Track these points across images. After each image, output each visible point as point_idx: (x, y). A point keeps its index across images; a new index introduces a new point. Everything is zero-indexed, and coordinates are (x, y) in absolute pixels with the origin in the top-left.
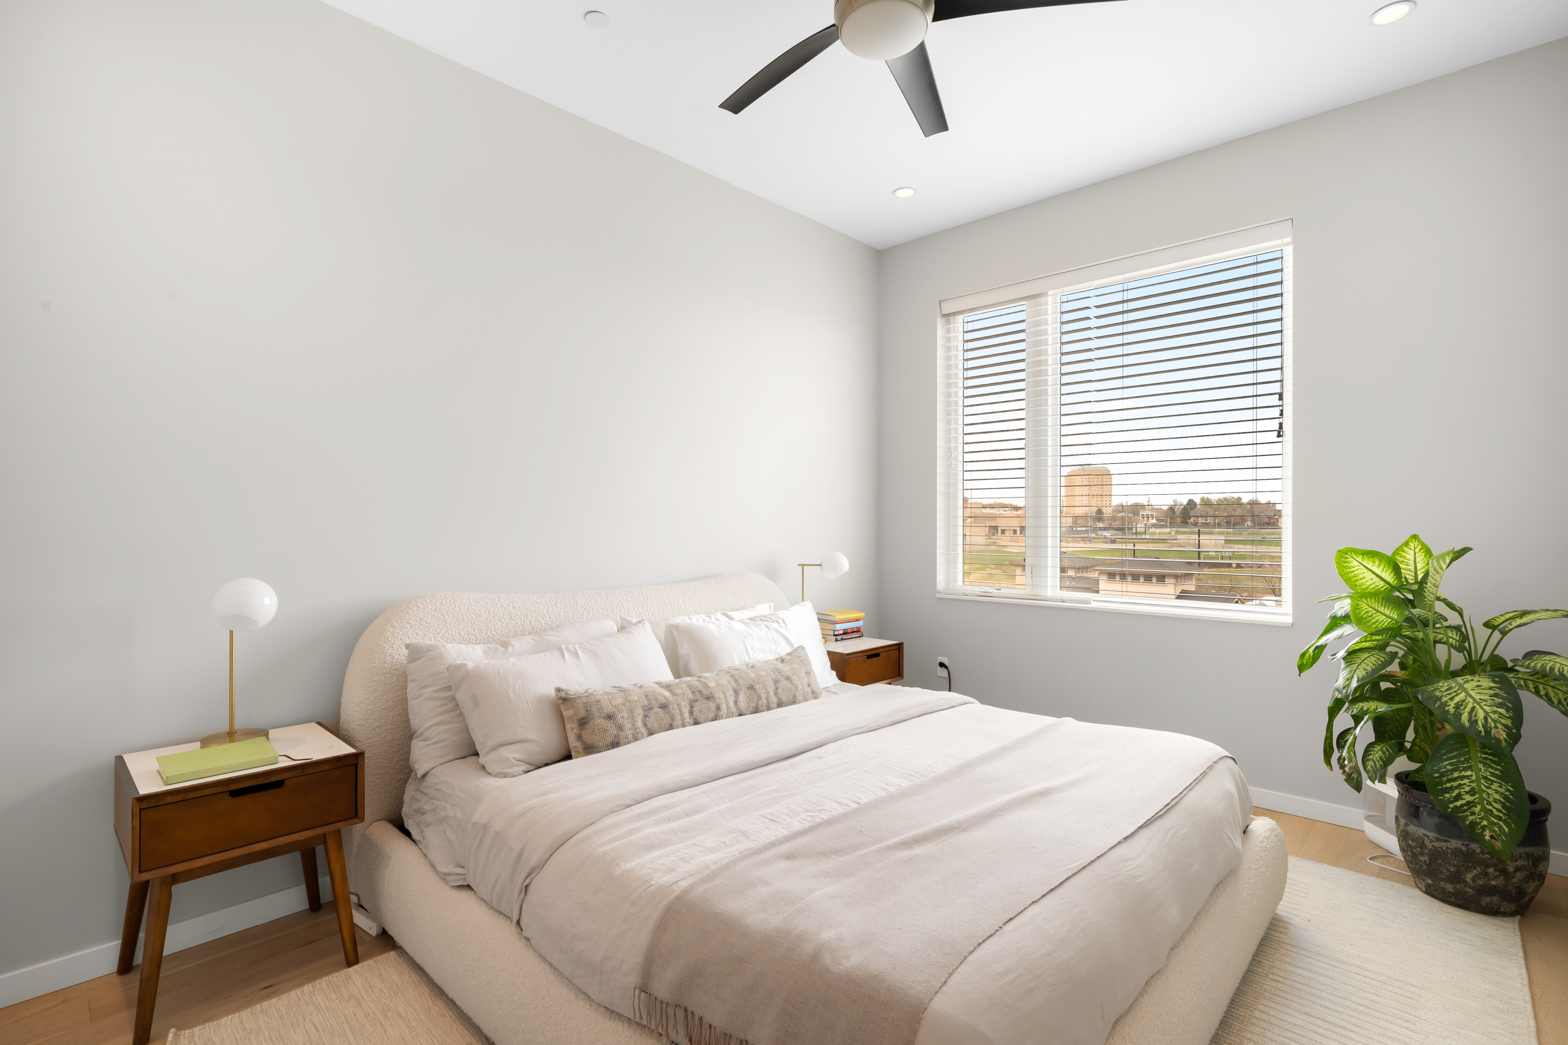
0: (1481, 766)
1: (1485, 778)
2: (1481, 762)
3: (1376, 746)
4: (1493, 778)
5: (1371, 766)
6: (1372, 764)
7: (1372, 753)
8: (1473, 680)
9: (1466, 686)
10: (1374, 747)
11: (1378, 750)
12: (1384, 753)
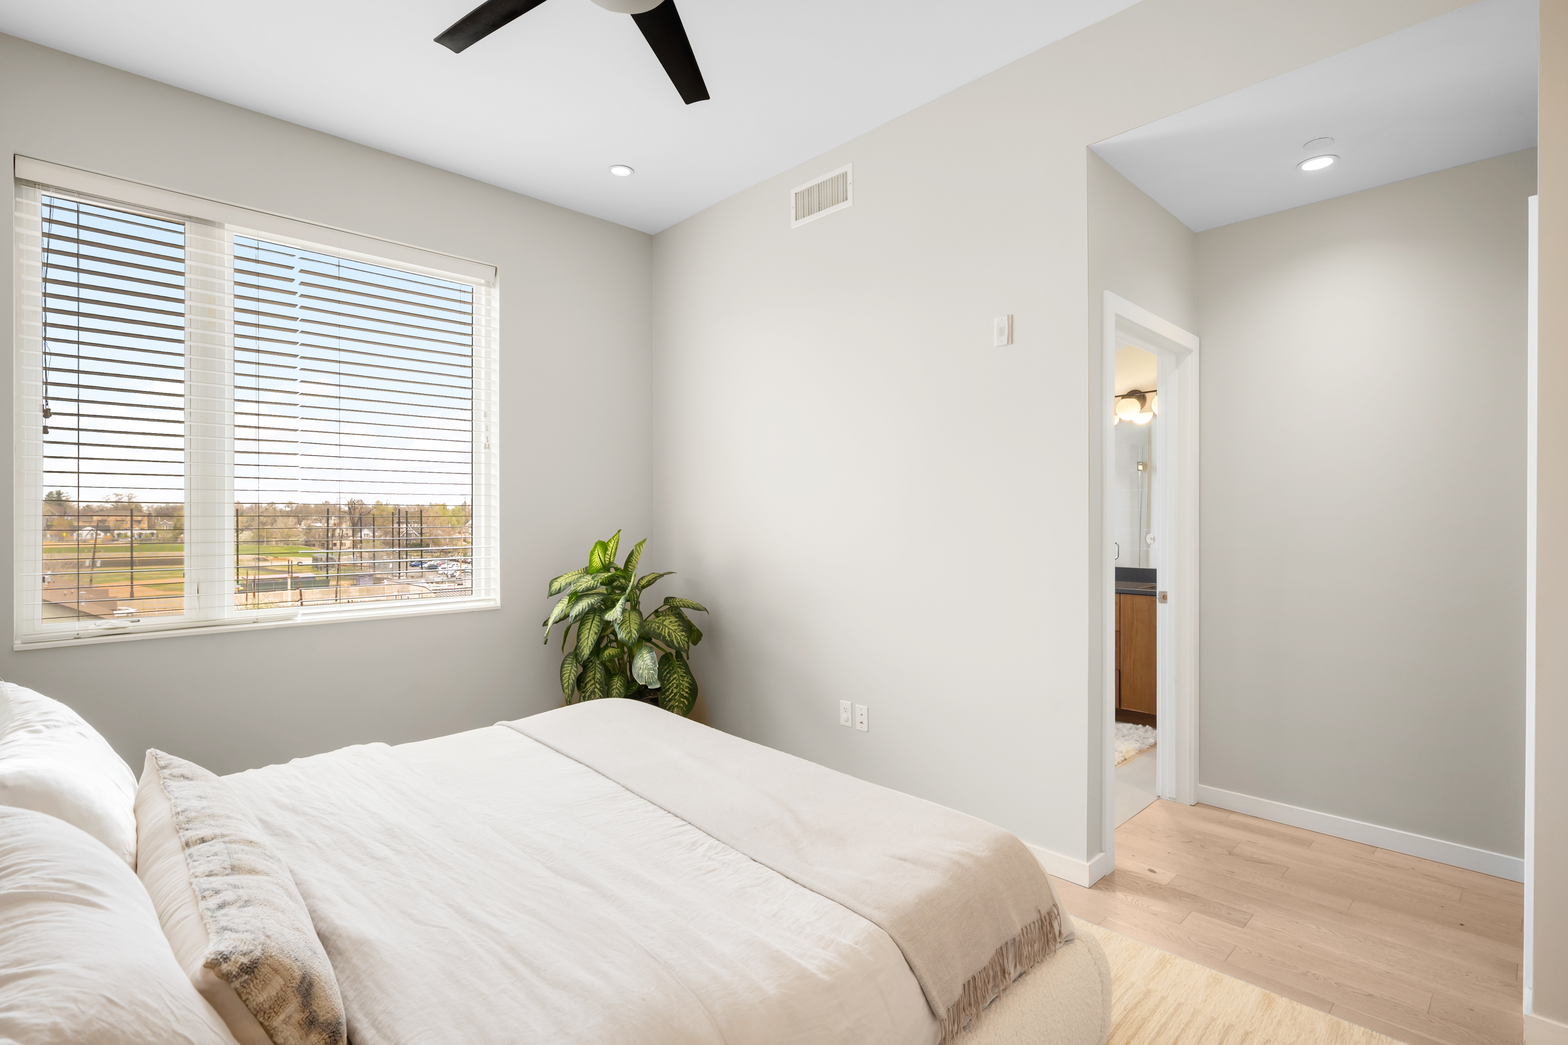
0: (679, 669)
1: (681, 676)
2: (678, 667)
3: (614, 678)
4: (684, 675)
5: (616, 692)
6: (617, 691)
7: (614, 684)
8: (666, 619)
9: (664, 623)
10: (614, 680)
11: (617, 681)
12: (621, 682)
